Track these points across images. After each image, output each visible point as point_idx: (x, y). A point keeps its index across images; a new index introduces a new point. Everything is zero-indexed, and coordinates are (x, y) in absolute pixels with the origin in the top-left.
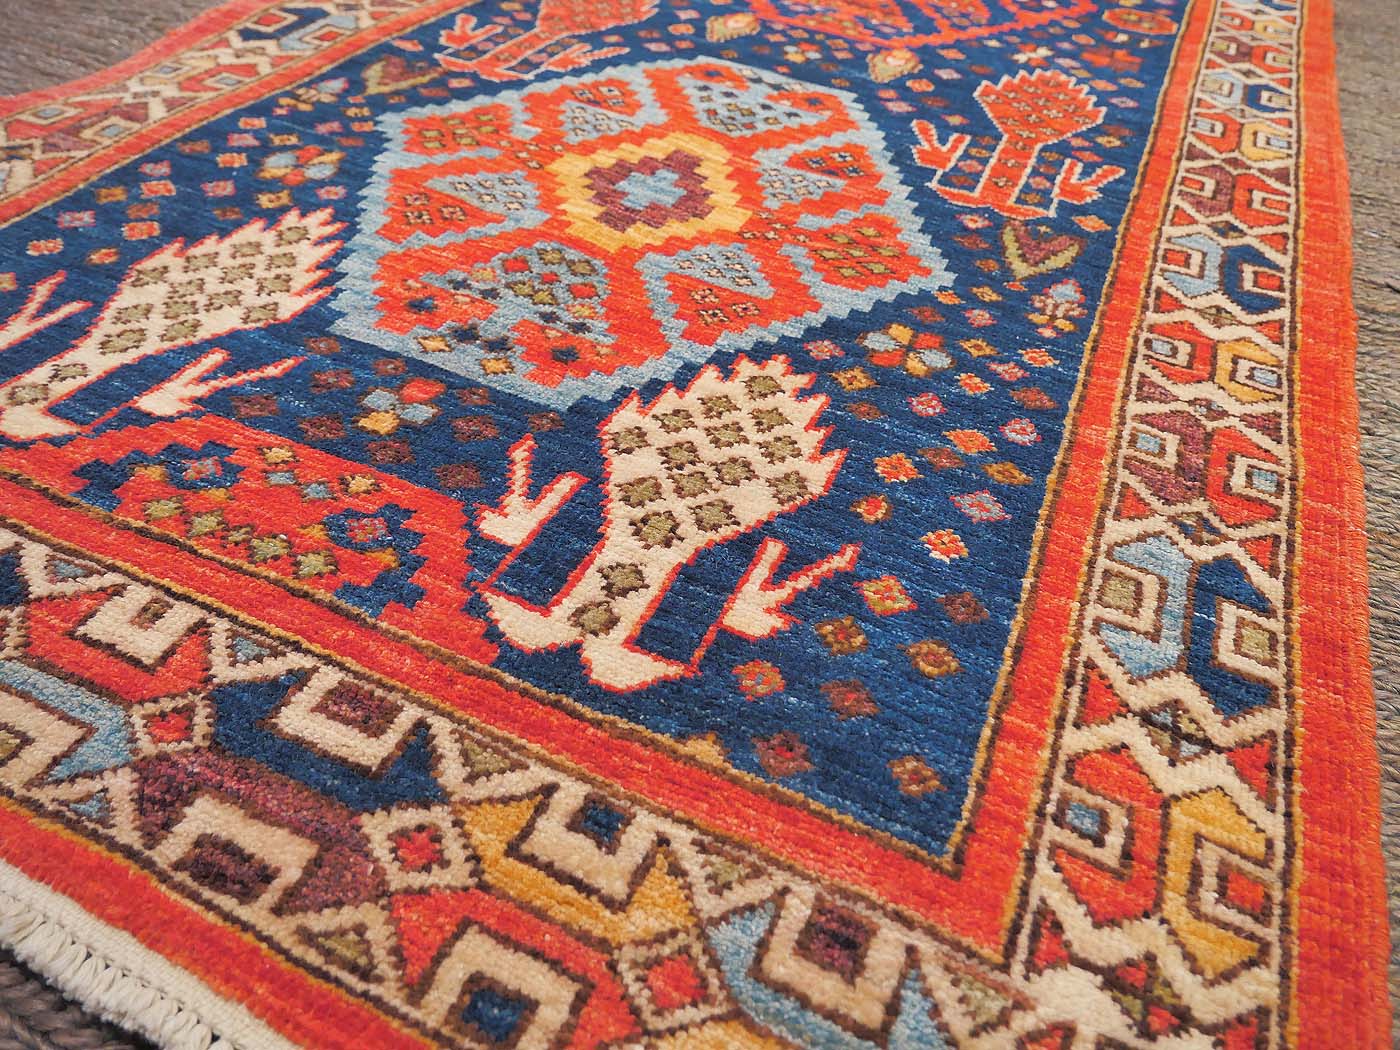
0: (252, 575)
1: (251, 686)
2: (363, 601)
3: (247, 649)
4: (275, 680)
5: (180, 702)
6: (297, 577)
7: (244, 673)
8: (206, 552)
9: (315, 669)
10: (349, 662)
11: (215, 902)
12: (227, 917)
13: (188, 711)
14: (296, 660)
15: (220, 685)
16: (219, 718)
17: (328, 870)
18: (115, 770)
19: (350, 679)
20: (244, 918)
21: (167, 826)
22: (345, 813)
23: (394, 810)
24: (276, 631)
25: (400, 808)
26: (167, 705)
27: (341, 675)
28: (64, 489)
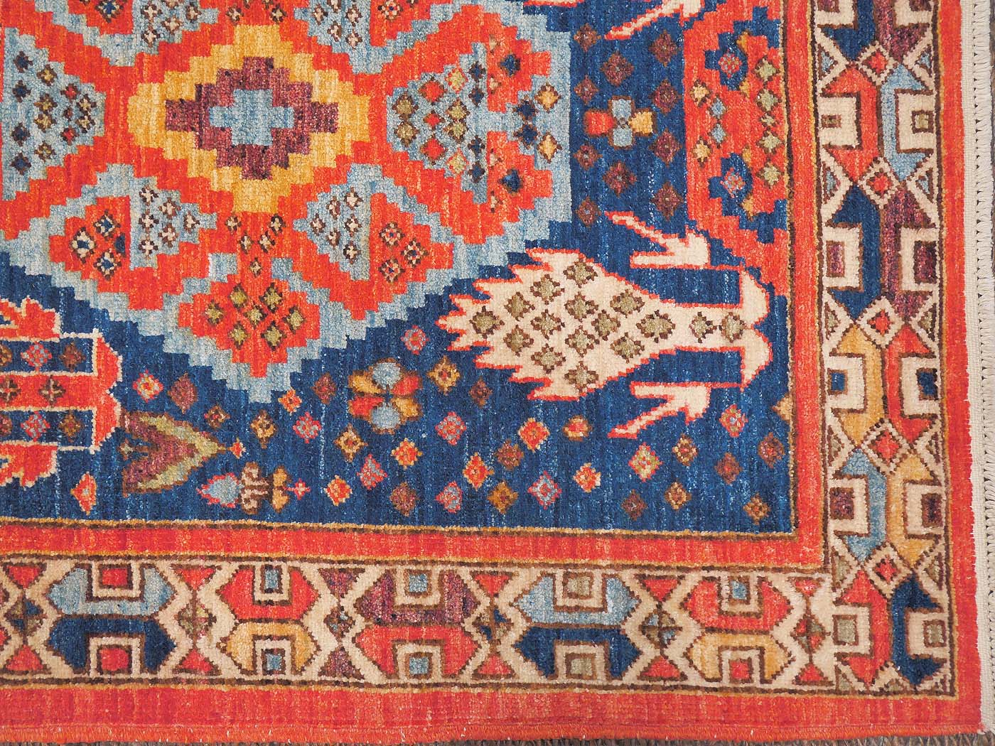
0: (787, 93)
1: (841, 47)
2: (775, 32)
3: (827, 62)
4: (835, 39)
5: (865, 68)
6: (778, 72)
7: (837, 54)
8: (786, 127)
9: (819, 26)
10: (808, 16)
13: (867, 62)
14: (820, 37)
15: (848, 60)
16: (864, 46)
18: (907, 66)
19: (816, 8)
21: (917, 26)
24: (810, 58)
26: (869, 72)
27: (817, 12)
28: (785, 237)
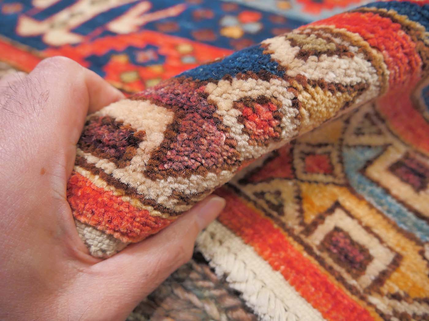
11: (97, 166)
12: (110, 179)
17: (185, 135)
20: (124, 181)
22: (192, 84)
23: (235, 80)
25: (239, 78)
